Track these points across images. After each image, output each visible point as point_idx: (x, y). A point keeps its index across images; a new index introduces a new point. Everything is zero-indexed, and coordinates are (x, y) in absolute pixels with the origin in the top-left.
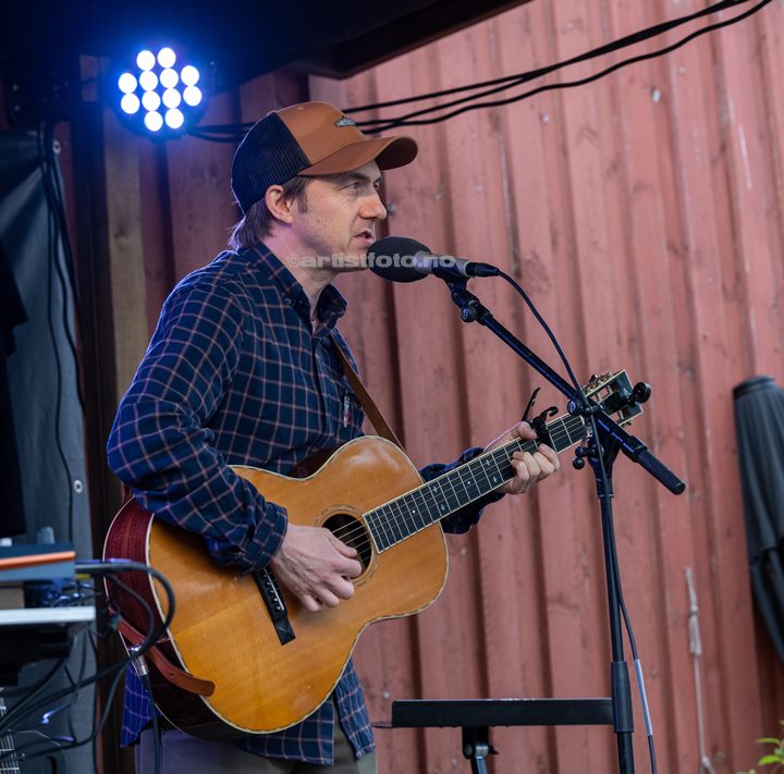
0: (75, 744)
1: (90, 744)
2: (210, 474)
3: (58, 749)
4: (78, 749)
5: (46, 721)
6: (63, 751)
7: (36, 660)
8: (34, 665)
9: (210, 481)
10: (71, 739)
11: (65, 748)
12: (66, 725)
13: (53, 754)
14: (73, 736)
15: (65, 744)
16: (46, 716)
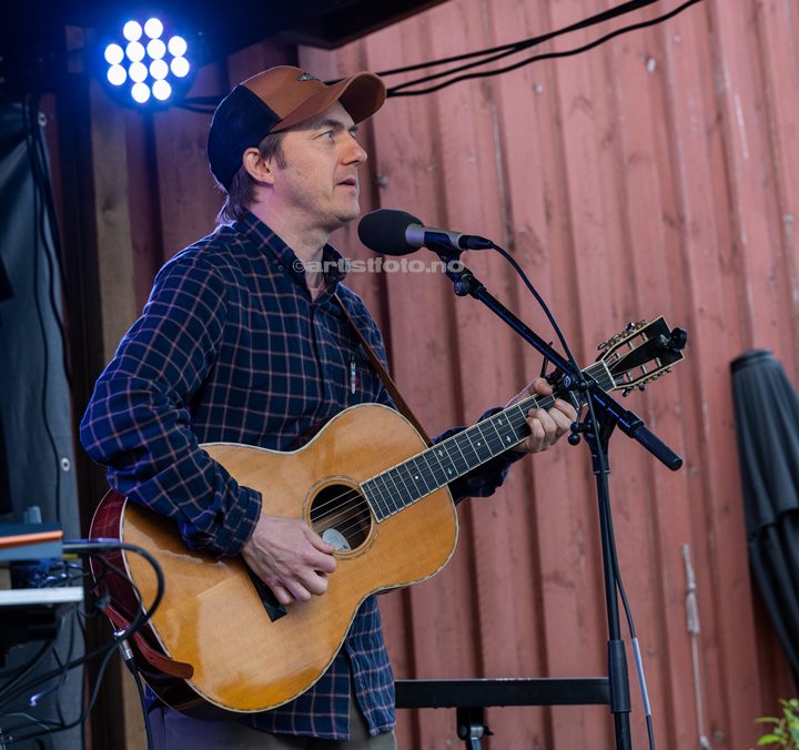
0: (63, 727)
1: (79, 726)
2: (179, 456)
3: (47, 732)
4: (67, 732)
5: (34, 704)
6: (51, 734)
7: (22, 642)
8: (21, 646)
9: (177, 463)
10: (58, 721)
11: (53, 731)
12: (54, 707)
13: (41, 737)
14: (61, 718)
15: (55, 727)
16: (33, 698)
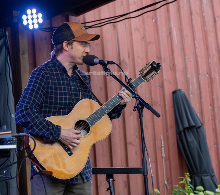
0: (12, 178)
1: (16, 178)
2: (38, 121)
3: (8, 179)
4: (13, 179)
5: (5, 173)
6: (9, 180)
7: (2, 158)
9: (38, 122)
10: (11, 177)
11: (9, 179)
12: (10, 174)
13: (6, 181)
14: (11, 176)
15: (9, 178)
16: (5, 171)
